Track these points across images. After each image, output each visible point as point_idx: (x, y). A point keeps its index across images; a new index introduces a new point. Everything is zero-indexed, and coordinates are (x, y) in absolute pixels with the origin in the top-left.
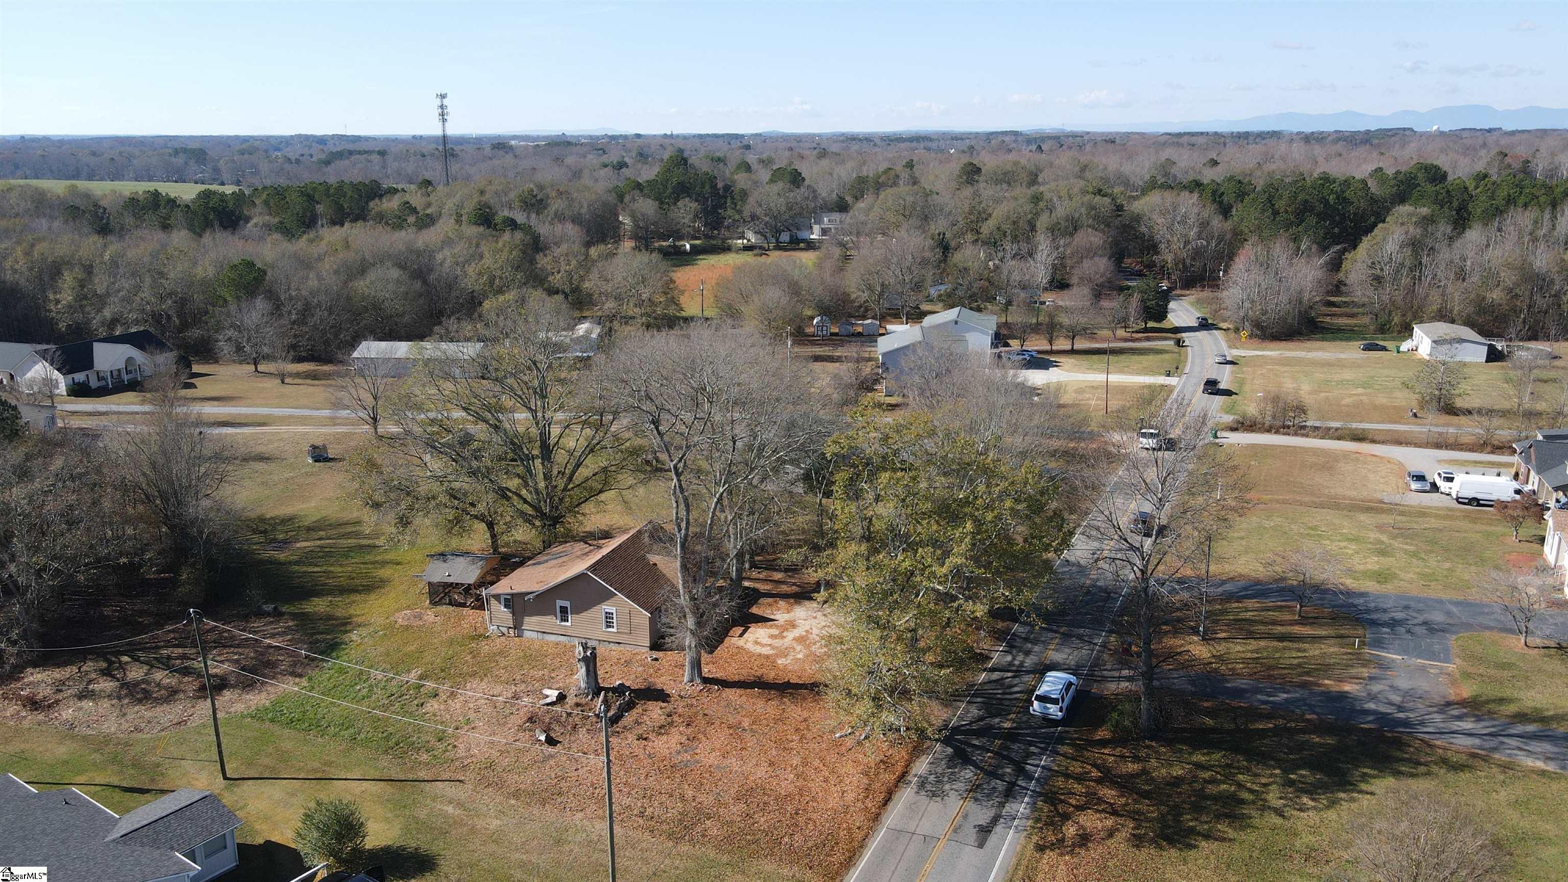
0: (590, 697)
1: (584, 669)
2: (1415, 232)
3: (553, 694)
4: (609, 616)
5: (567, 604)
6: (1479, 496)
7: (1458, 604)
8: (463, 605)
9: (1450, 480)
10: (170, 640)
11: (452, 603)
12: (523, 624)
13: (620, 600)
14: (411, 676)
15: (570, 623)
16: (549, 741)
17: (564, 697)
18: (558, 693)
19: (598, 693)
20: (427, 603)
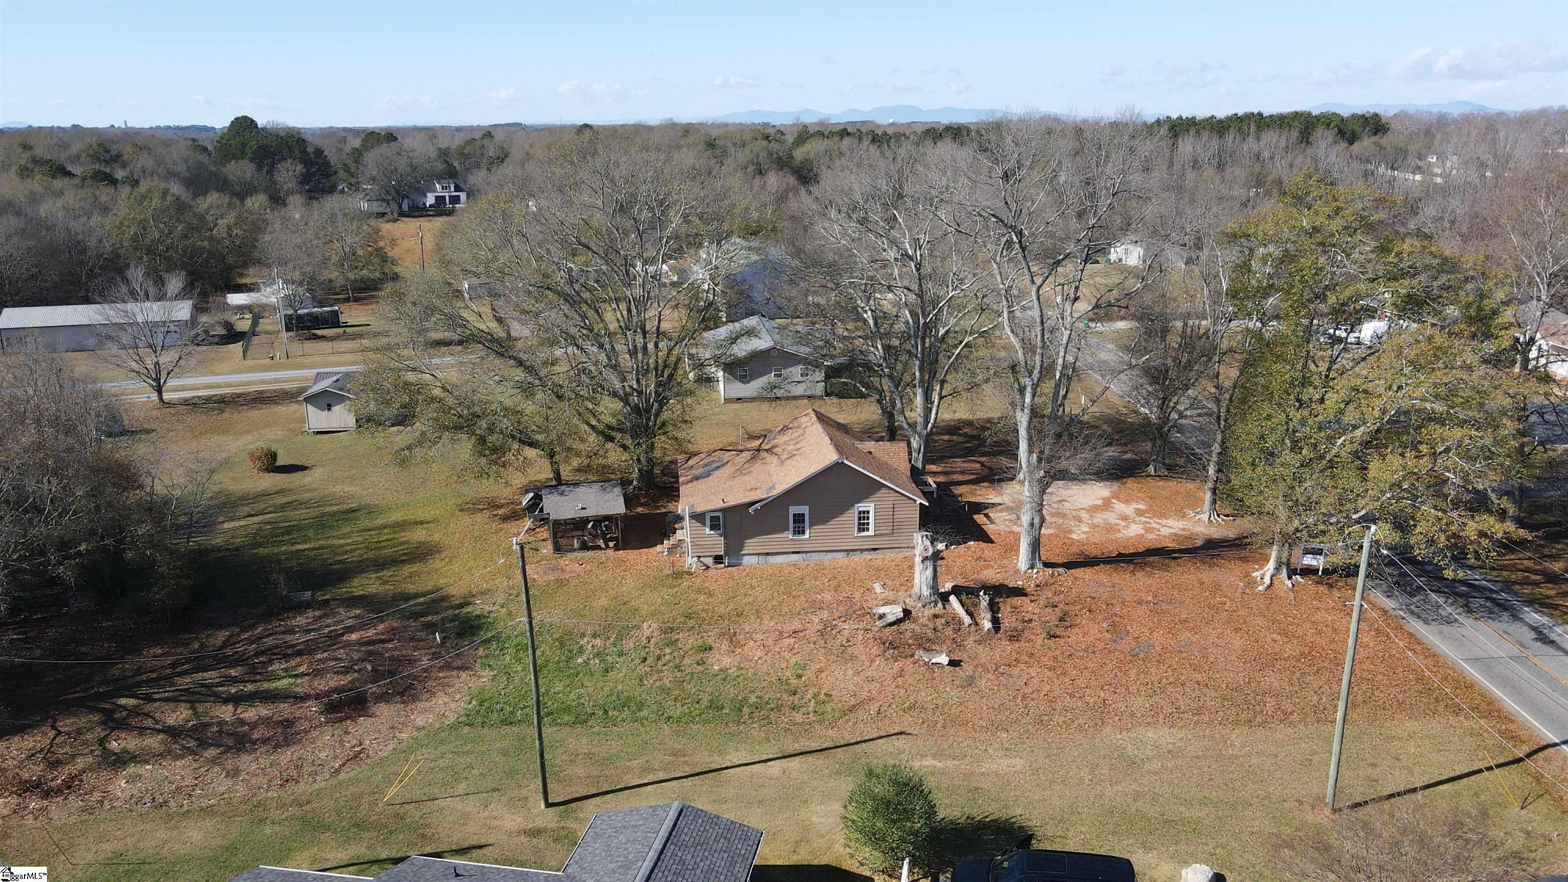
0: (940, 605)
1: (930, 569)
3: (895, 612)
4: (864, 516)
5: (805, 510)
10: (174, 665)
11: (584, 547)
12: (742, 547)
13: (884, 491)
14: (647, 633)
15: (807, 536)
16: (951, 662)
17: (908, 611)
18: (900, 608)
19: (947, 599)
20: (546, 550)
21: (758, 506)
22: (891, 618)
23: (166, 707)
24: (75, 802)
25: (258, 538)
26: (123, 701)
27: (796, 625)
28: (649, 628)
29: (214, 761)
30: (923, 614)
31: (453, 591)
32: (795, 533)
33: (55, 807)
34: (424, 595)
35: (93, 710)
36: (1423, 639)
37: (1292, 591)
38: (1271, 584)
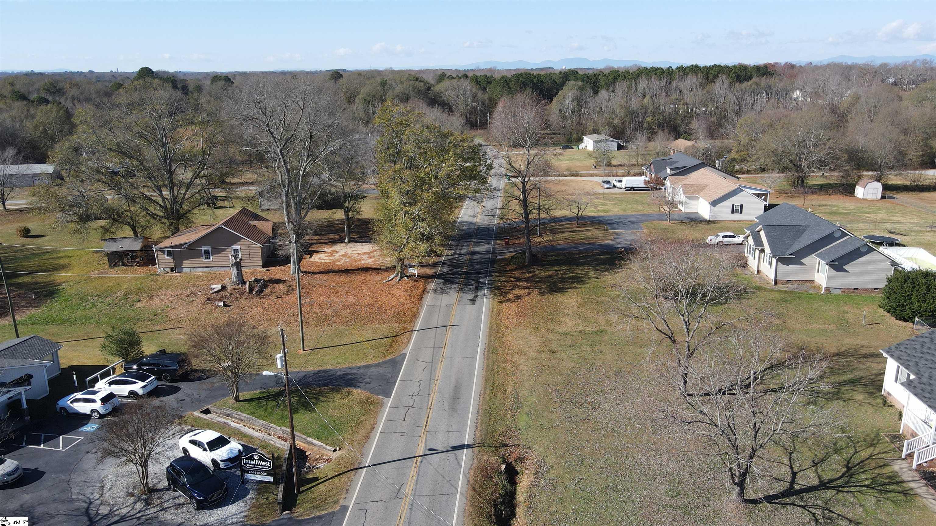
0: (240, 285)
1: (236, 269)
2: (578, 93)
3: (218, 287)
4: (236, 251)
5: (209, 248)
6: (634, 186)
7: (640, 215)
8: (132, 266)
9: (621, 181)
11: (124, 265)
12: (182, 264)
13: (242, 240)
14: (119, 295)
15: (211, 260)
16: (225, 305)
17: (225, 287)
18: (220, 286)
19: (245, 283)
20: (107, 267)
21: (184, 246)
22: (216, 290)
27: (180, 292)
28: (121, 294)
30: (230, 288)
31: (57, 281)
32: (206, 258)
34: (45, 283)
36: (424, 299)
37: (396, 282)
38: (390, 280)
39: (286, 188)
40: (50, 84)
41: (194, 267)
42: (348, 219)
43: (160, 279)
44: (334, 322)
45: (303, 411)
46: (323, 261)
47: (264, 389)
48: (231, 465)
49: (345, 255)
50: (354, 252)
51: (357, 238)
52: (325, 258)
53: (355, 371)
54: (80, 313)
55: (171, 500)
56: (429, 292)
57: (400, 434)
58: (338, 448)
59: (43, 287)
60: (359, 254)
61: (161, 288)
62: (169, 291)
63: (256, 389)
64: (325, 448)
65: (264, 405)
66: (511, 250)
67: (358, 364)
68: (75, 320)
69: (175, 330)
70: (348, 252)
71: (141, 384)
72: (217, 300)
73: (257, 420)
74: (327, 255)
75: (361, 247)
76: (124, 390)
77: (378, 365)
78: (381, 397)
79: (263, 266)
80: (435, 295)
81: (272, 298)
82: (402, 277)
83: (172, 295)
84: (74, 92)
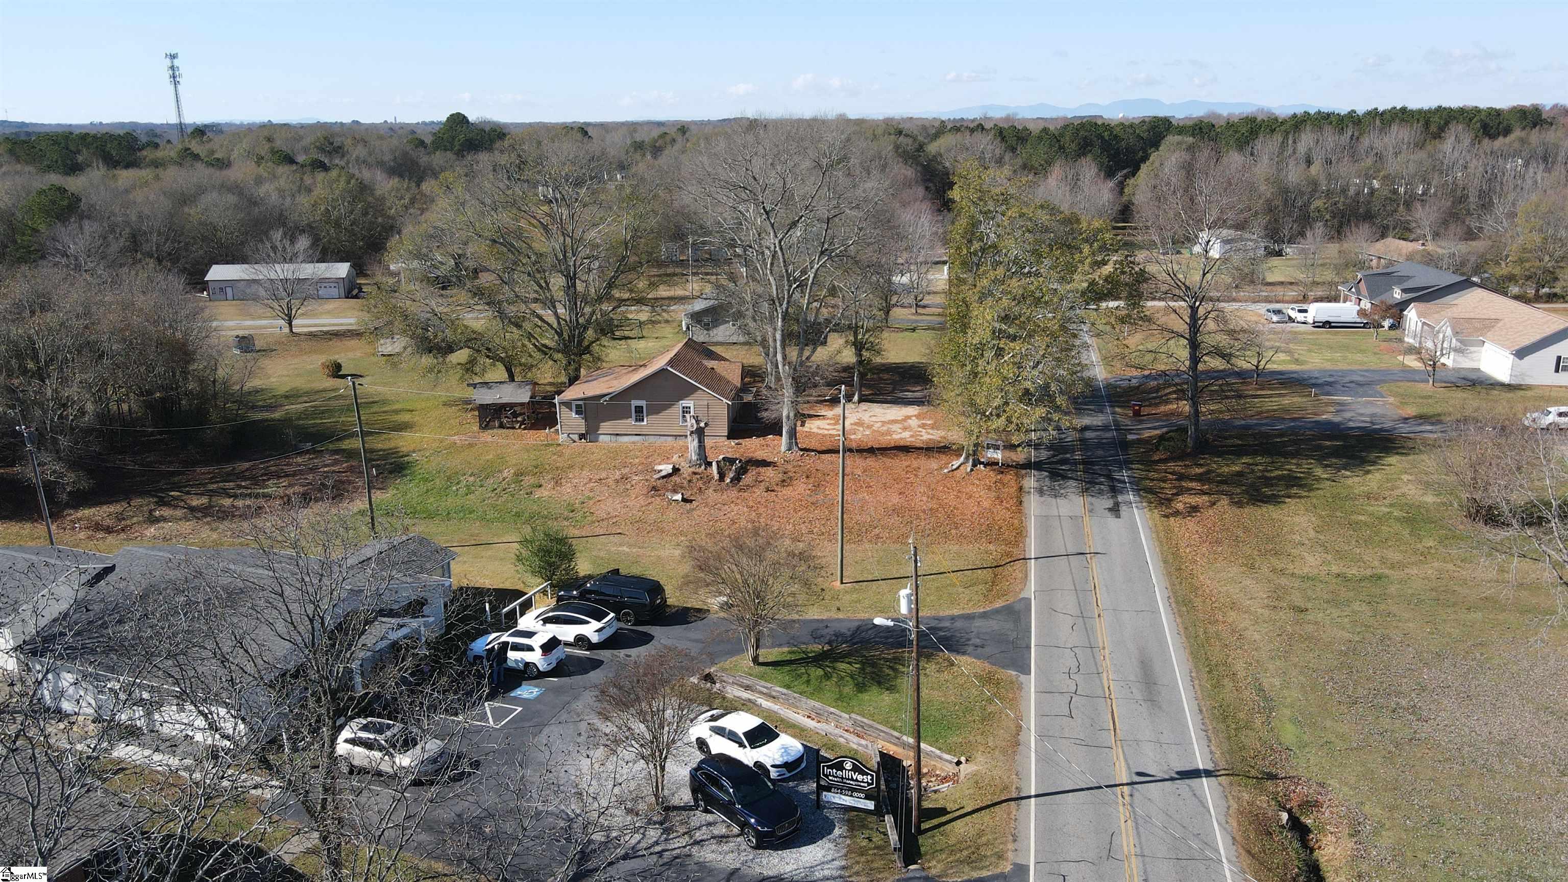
0: (703, 467)
1: (696, 441)
3: (667, 468)
4: (686, 410)
5: (643, 403)
6: (1331, 319)
7: (1366, 371)
8: (514, 428)
9: (1305, 311)
10: (212, 478)
11: (502, 426)
12: (598, 428)
13: (700, 392)
14: (505, 475)
15: (645, 423)
16: (684, 500)
17: (678, 470)
18: (671, 466)
19: (710, 464)
20: (476, 428)
21: (607, 398)
22: (663, 473)
23: (195, 497)
24: (123, 536)
25: (305, 414)
26: (172, 493)
27: (604, 475)
28: (508, 473)
29: (208, 523)
30: (686, 471)
31: (403, 449)
32: (636, 420)
33: (110, 539)
34: (384, 450)
35: (153, 496)
36: (1025, 504)
37: (967, 474)
38: (956, 469)
39: (785, 305)
40: (325, 138)
41: (617, 435)
42: (860, 362)
43: (567, 452)
44: (878, 537)
45: (875, 689)
46: (826, 432)
47: (795, 646)
48: (788, 775)
49: (860, 423)
50: (874, 419)
51: (870, 395)
52: (828, 427)
53: (947, 624)
54: (451, 502)
55: (704, 828)
56: (1029, 492)
57: (1073, 741)
58: (963, 759)
59: (385, 457)
60: (884, 423)
61: (571, 467)
62: (585, 473)
63: (780, 645)
64: (940, 758)
65: (803, 674)
66: (1149, 426)
67: (948, 613)
68: (449, 513)
69: (611, 537)
70: (863, 418)
71: (595, 625)
72: (668, 490)
73: (804, 699)
74: (828, 421)
75: (882, 411)
76: (568, 633)
77: (984, 615)
78: (1014, 673)
79: (729, 437)
80: (1043, 499)
81: (759, 491)
82: (974, 465)
83: (591, 479)
84: (359, 151)
